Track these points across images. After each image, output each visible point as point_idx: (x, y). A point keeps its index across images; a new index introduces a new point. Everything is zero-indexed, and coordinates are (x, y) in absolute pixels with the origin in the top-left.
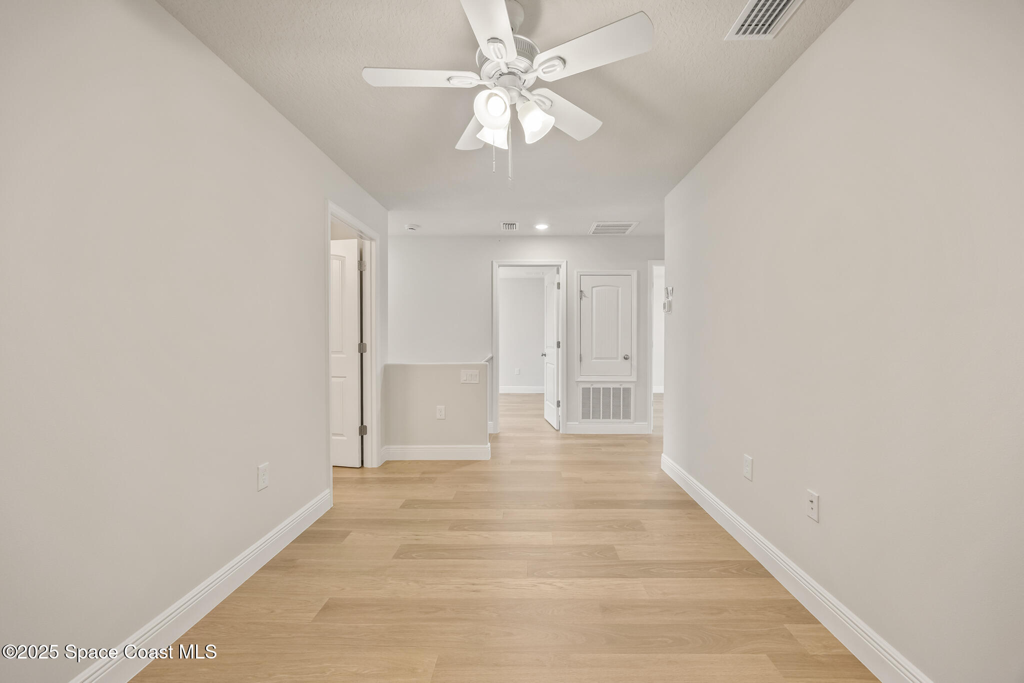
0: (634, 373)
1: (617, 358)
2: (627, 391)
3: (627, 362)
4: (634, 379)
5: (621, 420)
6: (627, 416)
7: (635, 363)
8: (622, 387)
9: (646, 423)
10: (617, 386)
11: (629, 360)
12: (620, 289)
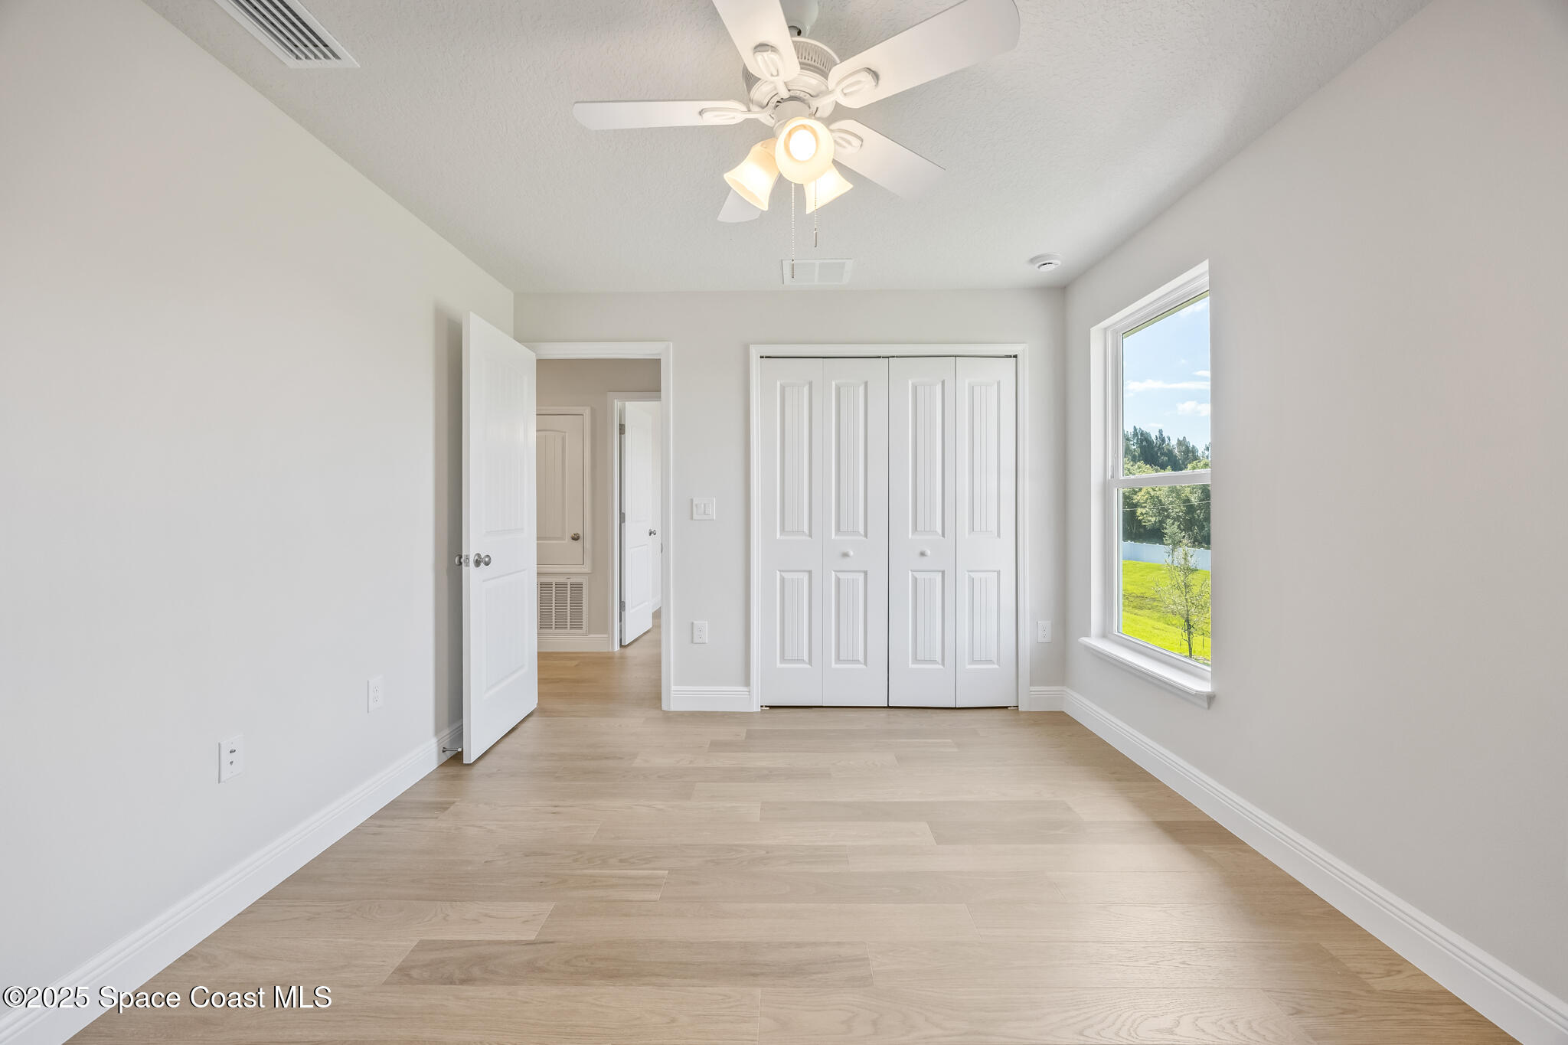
0: (588, 561)
1: (562, 538)
2: (577, 588)
3: (577, 544)
4: (586, 569)
5: (568, 631)
6: (577, 624)
7: (588, 545)
8: (569, 581)
9: (606, 636)
10: (561, 579)
11: (581, 540)
12: (567, 434)
